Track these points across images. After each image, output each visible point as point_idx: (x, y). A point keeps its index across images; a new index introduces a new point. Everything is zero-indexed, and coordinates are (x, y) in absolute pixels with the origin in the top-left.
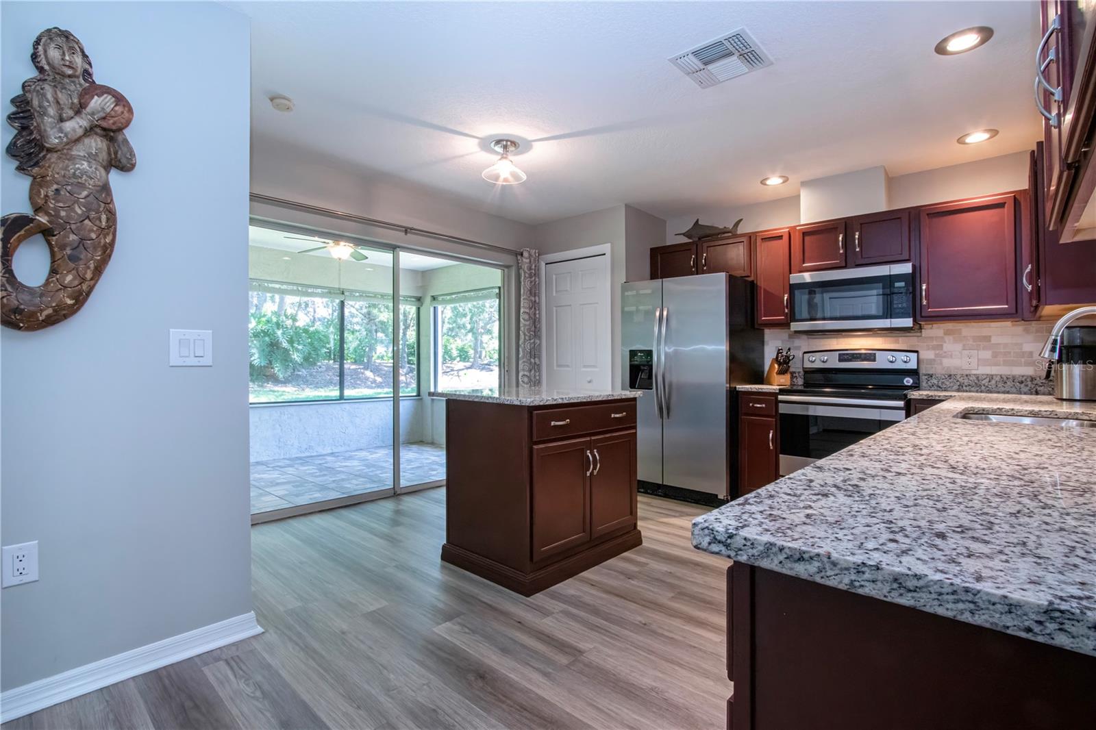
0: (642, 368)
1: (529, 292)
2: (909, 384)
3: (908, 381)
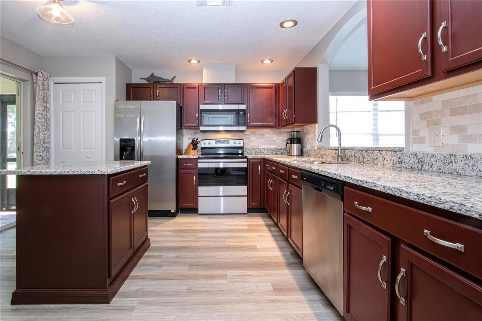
0: (127, 148)
1: (42, 100)
2: (240, 153)
3: (240, 151)
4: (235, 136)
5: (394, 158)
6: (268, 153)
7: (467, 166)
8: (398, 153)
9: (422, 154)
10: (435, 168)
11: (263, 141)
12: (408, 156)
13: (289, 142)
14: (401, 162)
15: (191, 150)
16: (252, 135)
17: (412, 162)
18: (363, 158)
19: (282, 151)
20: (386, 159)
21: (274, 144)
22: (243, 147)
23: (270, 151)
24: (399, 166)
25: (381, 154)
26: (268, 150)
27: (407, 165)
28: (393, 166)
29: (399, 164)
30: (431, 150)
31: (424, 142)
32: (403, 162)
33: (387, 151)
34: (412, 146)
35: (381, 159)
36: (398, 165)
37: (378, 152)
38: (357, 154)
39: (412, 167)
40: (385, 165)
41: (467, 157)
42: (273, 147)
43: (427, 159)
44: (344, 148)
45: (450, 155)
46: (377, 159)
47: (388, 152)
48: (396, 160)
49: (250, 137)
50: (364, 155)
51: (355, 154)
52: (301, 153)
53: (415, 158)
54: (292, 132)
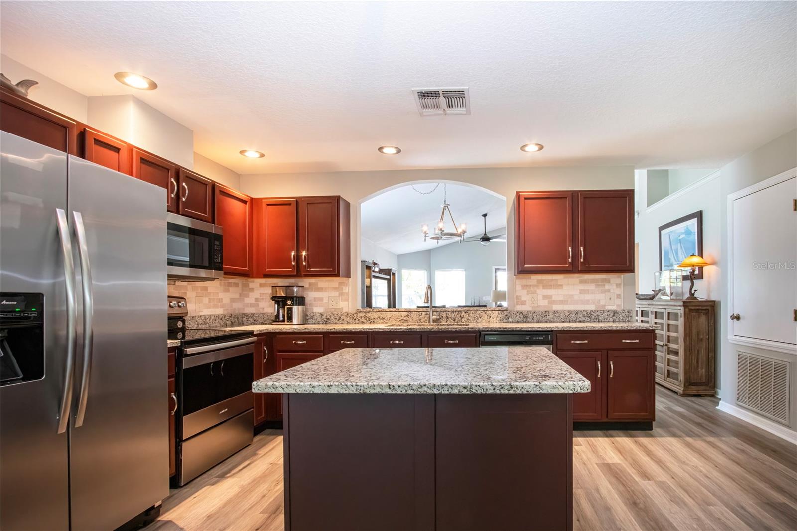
5: (500, 316)
8: (504, 312)
9: (526, 312)
12: (514, 314)
14: (508, 318)
17: (517, 318)
18: (462, 318)
19: (232, 320)
20: (492, 317)
24: (506, 321)
25: (486, 313)
27: (513, 320)
28: (499, 321)
30: (530, 309)
31: (525, 304)
32: (510, 318)
34: (516, 306)
35: (486, 317)
37: (483, 312)
38: (452, 315)
39: (517, 321)
40: (490, 321)
41: (555, 312)
43: (530, 315)
45: (545, 312)
46: (480, 317)
47: (494, 312)
48: (503, 317)
50: (462, 315)
51: (448, 315)
52: (305, 320)
53: (521, 315)
54: (293, 287)
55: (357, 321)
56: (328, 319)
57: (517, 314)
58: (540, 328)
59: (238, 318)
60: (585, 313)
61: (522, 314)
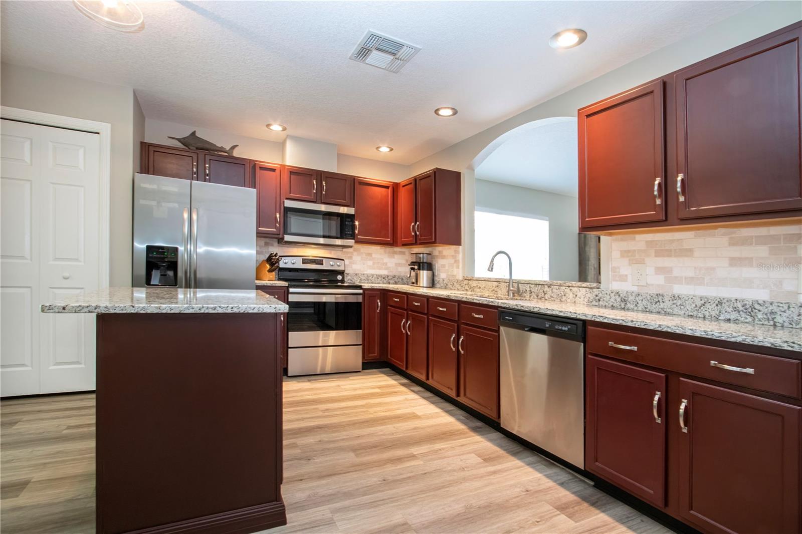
2: (340, 279)
3: (339, 277)
4: (330, 253)
5: (589, 295)
6: (377, 282)
7: (675, 306)
8: (594, 290)
9: (625, 293)
10: (640, 307)
11: (370, 263)
12: (608, 294)
13: (416, 267)
14: (599, 300)
15: (267, 272)
16: (355, 253)
17: (612, 300)
18: (545, 294)
19: (396, 279)
20: (578, 296)
21: (386, 269)
22: (344, 271)
23: (380, 279)
24: (597, 304)
25: (571, 290)
26: (378, 276)
27: (607, 304)
28: (588, 303)
29: (596, 302)
30: (635, 289)
31: (626, 281)
32: (601, 300)
33: (580, 287)
34: (612, 283)
35: (571, 296)
36: (594, 303)
37: (567, 287)
38: (535, 289)
39: (612, 306)
40: (576, 302)
41: (674, 297)
42: (384, 272)
43: (631, 298)
44: (518, 281)
45: (657, 295)
46: (565, 295)
47: (581, 289)
48: (592, 298)
49: (352, 257)
50: (545, 290)
51: (531, 289)
52: (433, 284)
53: (617, 297)
54: (420, 254)
55: (463, 289)
56: (447, 285)
57: (612, 295)
58: (561, 312)
59: (402, 279)
60: (739, 305)
61: (619, 296)
